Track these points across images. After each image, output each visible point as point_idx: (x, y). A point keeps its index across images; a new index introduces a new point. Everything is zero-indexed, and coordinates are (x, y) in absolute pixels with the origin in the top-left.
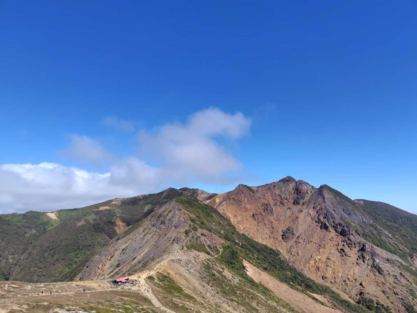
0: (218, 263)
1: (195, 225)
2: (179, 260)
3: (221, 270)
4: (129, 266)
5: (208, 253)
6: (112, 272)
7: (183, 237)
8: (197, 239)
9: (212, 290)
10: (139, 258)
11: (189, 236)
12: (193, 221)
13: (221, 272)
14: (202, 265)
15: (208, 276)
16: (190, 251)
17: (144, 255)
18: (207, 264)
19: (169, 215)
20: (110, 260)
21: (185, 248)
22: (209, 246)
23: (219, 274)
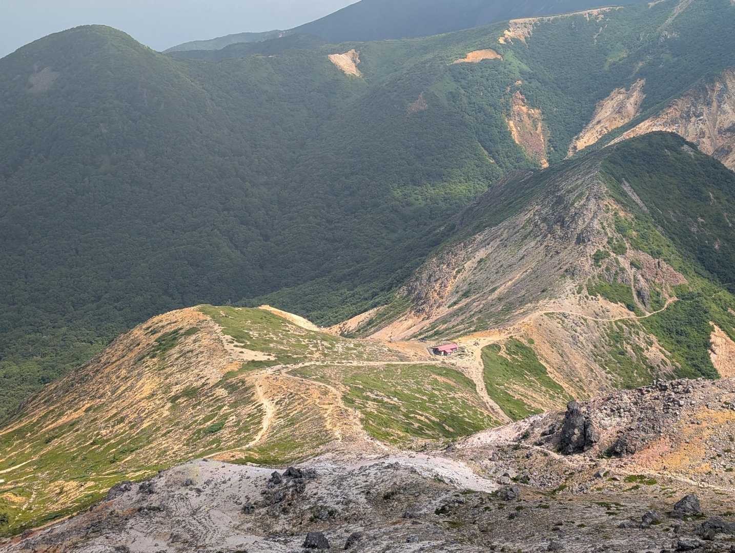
0: (644, 331)
1: (624, 239)
2: (564, 314)
3: (643, 345)
4: (483, 302)
5: (630, 307)
6: (456, 303)
7: (587, 268)
8: (616, 274)
9: (607, 378)
10: (502, 290)
11: (600, 266)
12: (621, 228)
13: (642, 350)
14: (605, 330)
15: (610, 353)
16: (592, 298)
17: (511, 286)
18: (618, 331)
20: (455, 277)
21: (585, 292)
22: (640, 292)
23: (634, 352)
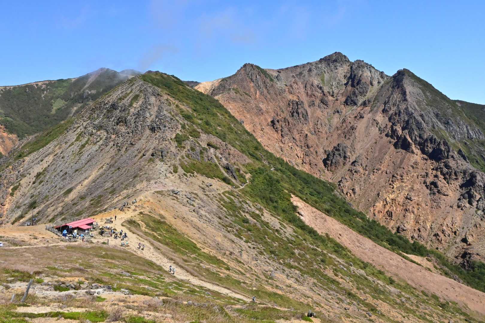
0: (249, 200)
1: (194, 125)
2: (173, 191)
3: (257, 212)
4: (60, 205)
5: (225, 180)
6: (21, 217)
7: (173, 149)
8: (201, 153)
9: (249, 247)
10: (79, 189)
11: (184, 148)
12: (188, 117)
13: (258, 215)
14: (219, 202)
15: (235, 222)
16: (190, 175)
17: (90, 183)
18: (230, 201)
19: (134, 105)
20: (12, 195)
21: (181, 170)
22: (227, 168)
23: (254, 219)
